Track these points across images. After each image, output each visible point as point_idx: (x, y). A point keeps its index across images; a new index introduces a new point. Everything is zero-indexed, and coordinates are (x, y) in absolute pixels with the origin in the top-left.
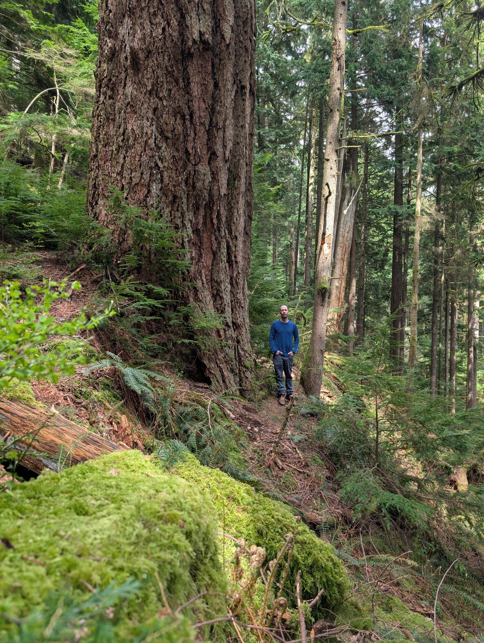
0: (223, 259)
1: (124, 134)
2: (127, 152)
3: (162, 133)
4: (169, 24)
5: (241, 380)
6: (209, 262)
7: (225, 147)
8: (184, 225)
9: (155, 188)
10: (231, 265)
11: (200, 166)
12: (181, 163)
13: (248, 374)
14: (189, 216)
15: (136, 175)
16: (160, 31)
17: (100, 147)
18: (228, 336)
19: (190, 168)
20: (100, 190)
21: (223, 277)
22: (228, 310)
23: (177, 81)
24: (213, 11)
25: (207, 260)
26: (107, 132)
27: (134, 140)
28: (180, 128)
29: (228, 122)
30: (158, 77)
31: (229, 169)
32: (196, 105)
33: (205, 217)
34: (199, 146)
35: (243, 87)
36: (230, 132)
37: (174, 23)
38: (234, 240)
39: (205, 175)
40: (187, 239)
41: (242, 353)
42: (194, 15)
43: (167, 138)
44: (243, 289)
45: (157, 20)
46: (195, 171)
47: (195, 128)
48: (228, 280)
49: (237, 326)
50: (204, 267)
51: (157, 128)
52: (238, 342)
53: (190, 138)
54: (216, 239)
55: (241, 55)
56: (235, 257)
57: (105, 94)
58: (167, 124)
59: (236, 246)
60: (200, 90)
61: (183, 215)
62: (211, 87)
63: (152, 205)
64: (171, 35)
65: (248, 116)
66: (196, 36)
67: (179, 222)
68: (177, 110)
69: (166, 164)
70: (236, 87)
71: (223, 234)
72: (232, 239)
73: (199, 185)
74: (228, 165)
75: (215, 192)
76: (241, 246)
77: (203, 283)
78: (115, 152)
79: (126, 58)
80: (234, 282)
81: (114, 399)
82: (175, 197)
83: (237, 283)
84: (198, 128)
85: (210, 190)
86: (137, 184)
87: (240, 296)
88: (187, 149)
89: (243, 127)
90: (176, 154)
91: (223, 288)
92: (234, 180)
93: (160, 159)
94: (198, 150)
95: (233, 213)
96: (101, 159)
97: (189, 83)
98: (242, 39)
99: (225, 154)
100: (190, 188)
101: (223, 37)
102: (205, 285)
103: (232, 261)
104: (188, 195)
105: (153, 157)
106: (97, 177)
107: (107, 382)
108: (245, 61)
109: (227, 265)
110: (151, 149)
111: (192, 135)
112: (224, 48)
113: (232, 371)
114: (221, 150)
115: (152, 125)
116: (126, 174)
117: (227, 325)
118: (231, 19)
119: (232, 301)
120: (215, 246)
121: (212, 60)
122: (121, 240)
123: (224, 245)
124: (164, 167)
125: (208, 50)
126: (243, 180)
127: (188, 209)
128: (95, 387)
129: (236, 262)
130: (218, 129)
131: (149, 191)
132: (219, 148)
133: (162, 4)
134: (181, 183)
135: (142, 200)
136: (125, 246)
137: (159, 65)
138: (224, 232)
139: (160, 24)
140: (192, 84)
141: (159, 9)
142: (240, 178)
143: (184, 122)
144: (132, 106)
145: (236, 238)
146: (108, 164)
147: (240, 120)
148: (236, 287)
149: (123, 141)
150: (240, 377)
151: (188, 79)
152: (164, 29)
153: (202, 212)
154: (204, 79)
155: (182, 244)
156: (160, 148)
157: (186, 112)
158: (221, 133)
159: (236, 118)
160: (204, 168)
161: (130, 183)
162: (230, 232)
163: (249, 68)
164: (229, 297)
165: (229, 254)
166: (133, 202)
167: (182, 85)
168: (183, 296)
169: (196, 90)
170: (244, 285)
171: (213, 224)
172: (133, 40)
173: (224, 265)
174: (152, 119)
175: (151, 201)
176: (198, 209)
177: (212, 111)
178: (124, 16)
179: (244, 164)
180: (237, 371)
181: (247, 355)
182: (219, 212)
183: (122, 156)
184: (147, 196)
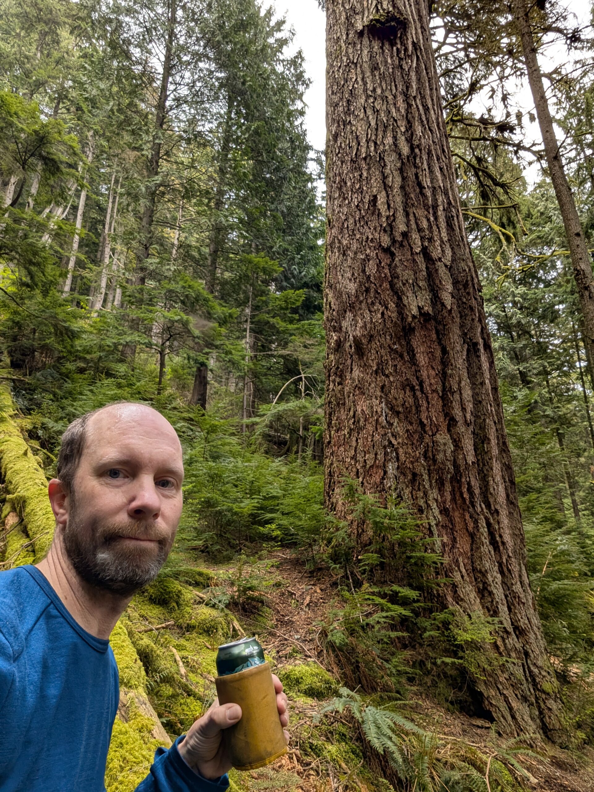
0: (484, 541)
1: (354, 416)
2: (359, 433)
3: (392, 409)
4: (387, 308)
5: (541, 713)
6: (467, 547)
7: (464, 409)
8: (428, 506)
9: (391, 468)
10: (496, 548)
11: (438, 436)
12: (416, 437)
13: (551, 703)
14: (434, 494)
15: (370, 457)
16: (379, 316)
17: (333, 432)
18: (509, 647)
19: (427, 439)
20: (336, 478)
21: (487, 565)
22: (503, 609)
23: (401, 356)
24: (429, 285)
25: (464, 544)
26: (338, 417)
27: (365, 421)
28: (411, 400)
29: (463, 383)
30: (382, 357)
31: (473, 433)
32: (424, 374)
33: (453, 493)
34: (433, 414)
35: (476, 344)
36: (467, 393)
37: (392, 305)
38: (495, 515)
39: (445, 444)
40: (434, 522)
41: (536, 671)
42: (410, 294)
43: (398, 413)
44: (520, 576)
45: (376, 308)
46: (433, 442)
47: (427, 397)
48: (496, 568)
49: (520, 632)
50: (461, 554)
51: (386, 405)
52: (527, 654)
53: (423, 408)
54: (471, 517)
55: (466, 315)
56: (501, 536)
57: (334, 381)
58: (396, 399)
59: (499, 523)
60: (426, 359)
61: (426, 494)
62: (438, 353)
63: (390, 487)
64: (390, 317)
65: (487, 371)
66: (415, 311)
67: (422, 502)
68: (406, 383)
69: (400, 440)
70: (466, 346)
71: (479, 509)
72: (492, 514)
73: (440, 457)
74: (471, 428)
75: (461, 462)
76: (505, 521)
77: (462, 577)
78: (347, 436)
79: (351, 346)
80: (505, 569)
81: (353, 756)
82: (414, 475)
83: (509, 571)
84: (430, 396)
85: (455, 460)
86: (372, 467)
87: (517, 588)
88: (421, 420)
89: (483, 383)
90: (410, 428)
91: (490, 579)
92: (483, 443)
93: (393, 435)
94: (434, 419)
95: (488, 482)
96: (335, 445)
97: (414, 355)
98: (464, 300)
99: (465, 417)
100: (431, 462)
101: (443, 305)
102: (466, 577)
103: (497, 542)
104: (429, 470)
105: (386, 434)
106: (332, 464)
107: (343, 730)
108: (473, 320)
109: (491, 548)
110: (383, 427)
111: (425, 405)
112: (446, 314)
113: (525, 699)
114: (461, 414)
115: (381, 402)
116: (359, 457)
117: (506, 631)
118: (449, 287)
119: (506, 596)
120: (471, 526)
121: (436, 327)
122: (360, 531)
123: (482, 523)
124: (399, 443)
125: (430, 319)
126: (494, 442)
127: (431, 486)
128: (328, 738)
129: (503, 543)
130: (453, 393)
131: (385, 472)
132: (457, 413)
133: (379, 293)
134: (419, 458)
135: (378, 483)
136: (365, 538)
137: (381, 346)
138: (480, 506)
139: (378, 310)
140: (418, 355)
141: (376, 298)
142: (489, 440)
143: (415, 393)
144: (359, 388)
145: (497, 512)
146: (342, 449)
147: (478, 377)
148: (509, 575)
149: (354, 423)
150: (539, 707)
151: (413, 351)
152: (383, 314)
153: (448, 487)
154: (430, 347)
155: (430, 529)
156: (392, 424)
157: (415, 382)
158: (457, 396)
159: (472, 376)
160: (443, 438)
161: (364, 466)
162: (488, 506)
163: (478, 324)
164: (501, 590)
165: (491, 534)
166: (369, 486)
167: (407, 358)
168: (439, 594)
169: (422, 359)
170: (520, 571)
171: (464, 499)
172: (355, 329)
173: (486, 548)
174: (381, 397)
175: (389, 483)
176: (443, 484)
177: (444, 376)
178: (345, 312)
179: (492, 423)
180: (533, 700)
181: (544, 673)
182: (469, 484)
183: (354, 439)
184: (383, 478)
